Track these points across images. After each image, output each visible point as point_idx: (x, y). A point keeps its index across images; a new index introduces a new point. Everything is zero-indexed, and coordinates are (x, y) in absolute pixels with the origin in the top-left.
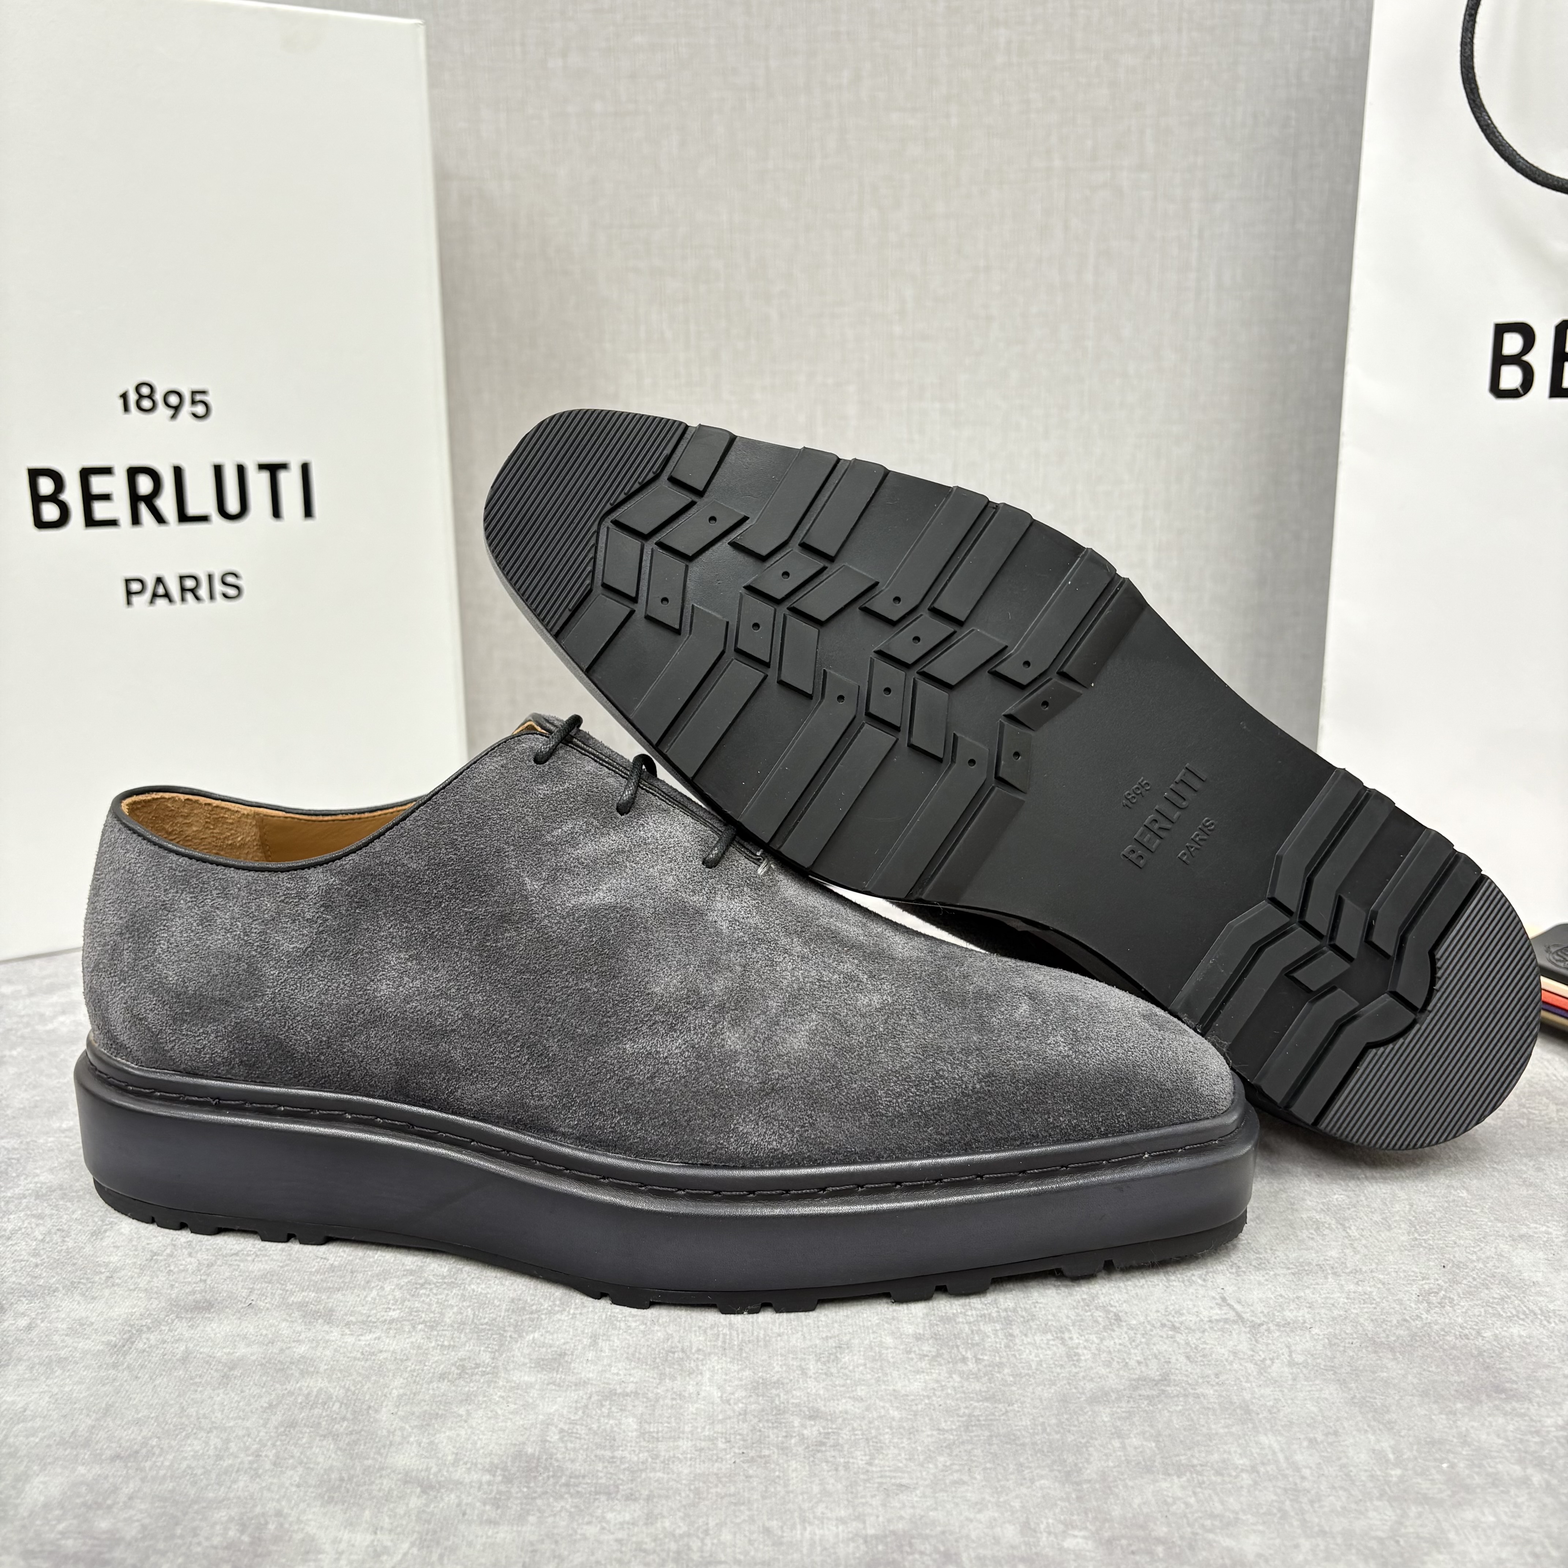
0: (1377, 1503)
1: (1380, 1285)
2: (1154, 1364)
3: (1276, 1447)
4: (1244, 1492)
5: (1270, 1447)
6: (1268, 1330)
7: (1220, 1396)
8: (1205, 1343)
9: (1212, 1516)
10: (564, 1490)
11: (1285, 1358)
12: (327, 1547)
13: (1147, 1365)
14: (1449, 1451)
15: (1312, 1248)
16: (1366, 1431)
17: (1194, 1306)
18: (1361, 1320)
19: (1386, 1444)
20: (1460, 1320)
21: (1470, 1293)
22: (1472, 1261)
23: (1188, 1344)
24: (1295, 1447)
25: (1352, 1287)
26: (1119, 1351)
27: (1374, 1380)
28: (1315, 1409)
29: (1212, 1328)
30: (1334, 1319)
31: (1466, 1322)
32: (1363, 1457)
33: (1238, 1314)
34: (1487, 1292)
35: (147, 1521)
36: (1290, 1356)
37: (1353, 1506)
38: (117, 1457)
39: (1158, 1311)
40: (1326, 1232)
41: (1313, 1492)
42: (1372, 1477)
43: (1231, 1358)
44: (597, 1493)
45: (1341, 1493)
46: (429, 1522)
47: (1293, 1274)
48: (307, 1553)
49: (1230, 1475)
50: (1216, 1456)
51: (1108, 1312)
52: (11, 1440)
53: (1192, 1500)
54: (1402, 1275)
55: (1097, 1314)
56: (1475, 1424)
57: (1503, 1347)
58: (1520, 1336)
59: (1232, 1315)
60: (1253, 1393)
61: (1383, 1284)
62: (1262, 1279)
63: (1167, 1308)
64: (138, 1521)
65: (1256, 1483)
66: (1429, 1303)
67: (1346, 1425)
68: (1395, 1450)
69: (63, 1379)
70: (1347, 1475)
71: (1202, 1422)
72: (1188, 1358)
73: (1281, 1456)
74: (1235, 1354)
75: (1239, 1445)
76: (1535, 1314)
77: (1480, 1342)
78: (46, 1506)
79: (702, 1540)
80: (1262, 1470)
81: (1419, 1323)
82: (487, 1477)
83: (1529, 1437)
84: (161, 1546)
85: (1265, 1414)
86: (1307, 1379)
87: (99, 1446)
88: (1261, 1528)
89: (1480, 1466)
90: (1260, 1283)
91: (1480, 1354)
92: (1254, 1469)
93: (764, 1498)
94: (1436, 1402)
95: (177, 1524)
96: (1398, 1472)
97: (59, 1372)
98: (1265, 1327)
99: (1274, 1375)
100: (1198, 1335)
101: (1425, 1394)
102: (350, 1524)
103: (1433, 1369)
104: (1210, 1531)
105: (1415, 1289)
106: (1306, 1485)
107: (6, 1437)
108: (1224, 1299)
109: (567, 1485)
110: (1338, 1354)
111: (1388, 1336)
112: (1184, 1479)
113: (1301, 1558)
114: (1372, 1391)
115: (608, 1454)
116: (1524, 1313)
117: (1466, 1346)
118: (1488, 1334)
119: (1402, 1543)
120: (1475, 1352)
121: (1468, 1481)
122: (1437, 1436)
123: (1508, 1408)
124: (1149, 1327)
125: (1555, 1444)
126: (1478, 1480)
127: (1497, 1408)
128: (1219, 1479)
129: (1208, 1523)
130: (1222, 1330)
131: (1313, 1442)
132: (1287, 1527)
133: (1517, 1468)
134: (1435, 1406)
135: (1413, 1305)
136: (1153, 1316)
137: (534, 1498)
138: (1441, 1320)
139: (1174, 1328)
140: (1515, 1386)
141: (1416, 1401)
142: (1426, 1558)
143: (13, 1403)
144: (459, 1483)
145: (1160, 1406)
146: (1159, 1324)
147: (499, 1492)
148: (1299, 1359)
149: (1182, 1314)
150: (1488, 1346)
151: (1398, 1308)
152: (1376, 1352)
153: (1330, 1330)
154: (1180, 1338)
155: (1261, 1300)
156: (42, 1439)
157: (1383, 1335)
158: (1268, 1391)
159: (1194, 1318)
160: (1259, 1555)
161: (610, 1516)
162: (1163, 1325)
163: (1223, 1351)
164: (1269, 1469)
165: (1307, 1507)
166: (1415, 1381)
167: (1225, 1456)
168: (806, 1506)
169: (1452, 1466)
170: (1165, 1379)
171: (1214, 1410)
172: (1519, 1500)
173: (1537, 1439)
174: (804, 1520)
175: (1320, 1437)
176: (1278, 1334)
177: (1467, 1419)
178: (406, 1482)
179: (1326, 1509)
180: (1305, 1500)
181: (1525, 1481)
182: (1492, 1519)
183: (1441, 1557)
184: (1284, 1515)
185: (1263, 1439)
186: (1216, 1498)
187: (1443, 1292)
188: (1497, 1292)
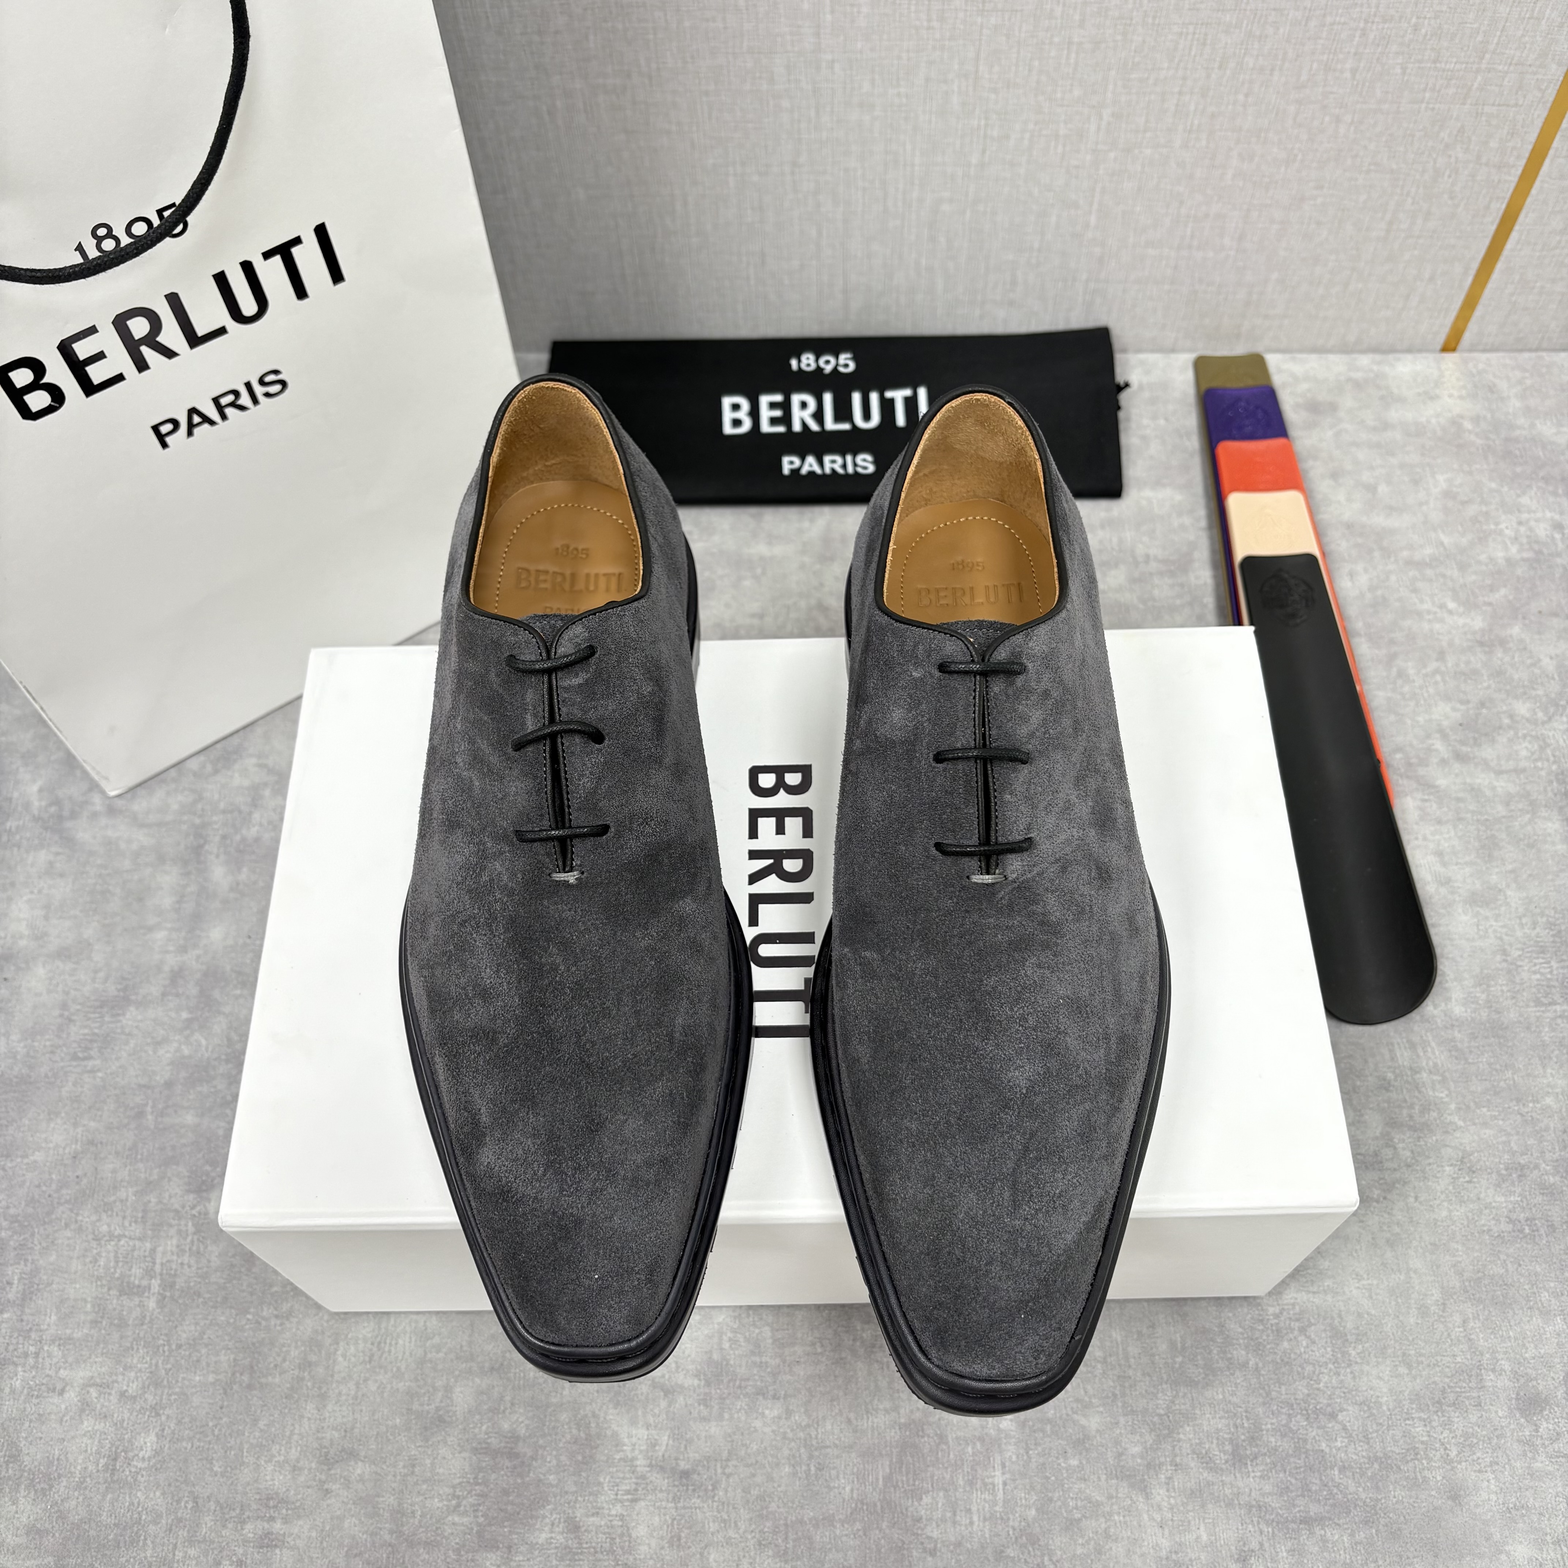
0: (1164, 1386)
3: (1119, 1339)
4: (1097, 1380)
10: (739, 1391)
12: (626, 1440)
35: (527, 1422)
38: (492, 1369)
44: (758, 1394)
46: (673, 1419)
48: (617, 1445)
70: (1153, 1363)
78: (470, 1411)
79: (817, 1430)
80: (1109, 1360)
82: (696, 1382)
84: (541, 1442)
87: (479, 1359)
88: (1101, 1409)
92: (1104, 1361)
93: (846, 1394)
102: (633, 1422)
104: (1076, 1413)
106: (1131, 1372)
109: (740, 1387)
113: (1118, 1432)
115: (758, 1359)
121: (1215, 1365)
126: (1221, 1364)
131: (1140, 1333)
133: (1243, 1352)
137: (724, 1399)
144: (682, 1387)
147: (705, 1394)
160: (1098, 1431)
161: (767, 1412)
165: (1128, 1391)
168: (867, 1400)
173: (1261, 1327)
174: (867, 1412)
175: (1145, 1331)
178: (654, 1387)
181: (1244, 1365)
182: (1221, 1397)
183: (1188, 1429)
184: (1115, 1395)
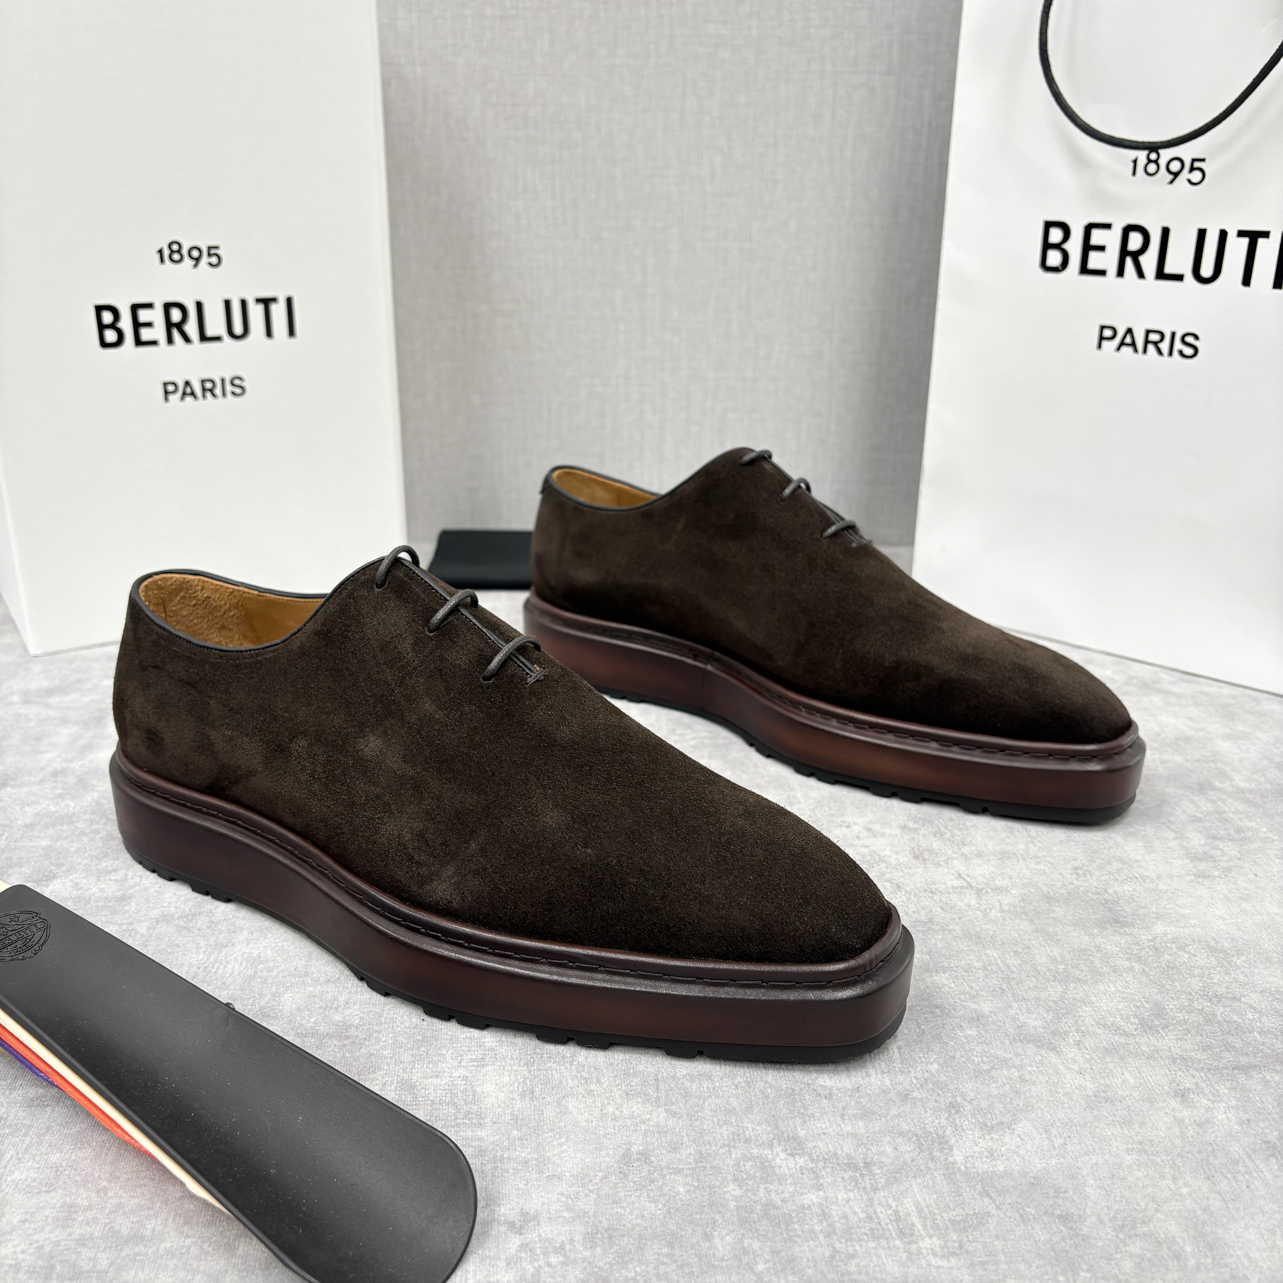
1: (1049, 865)
2: (923, 913)
5: (993, 956)
6: (987, 892)
7: (963, 930)
8: (951, 900)
9: (964, 993)
11: (998, 907)
13: (919, 913)
14: (1090, 955)
15: (1008, 843)
16: (1045, 946)
17: (943, 879)
18: (1039, 885)
19: (1056, 952)
20: (1095, 884)
21: (1101, 868)
22: (1101, 849)
23: (941, 901)
24: (1007, 956)
25: (1033, 866)
26: (902, 906)
27: (1048, 918)
28: (1017, 936)
29: (954, 892)
30: (1024, 885)
31: (1098, 885)
32: (1044, 959)
33: (969, 884)
34: (1109, 866)
36: (1000, 907)
37: (1040, 985)
39: (921, 882)
40: (1017, 833)
41: (1018, 979)
42: (1050, 970)
43: (967, 908)
45: (1033, 979)
47: (999, 859)
49: (972, 972)
50: (964, 962)
51: (892, 883)
52: (260, 974)
53: (953, 985)
54: (1062, 858)
55: (886, 884)
56: (1104, 940)
57: (1119, 898)
58: (1129, 891)
59: (965, 884)
60: (981, 928)
61: (1051, 864)
62: (981, 863)
63: (926, 880)
64: (356, 1015)
65: (987, 975)
66: (1078, 874)
67: (1033, 942)
68: (1061, 955)
69: (274, 939)
71: (954, 944)
72: (942, 909)
73: (999, 961)
74: (969, 906)
75: (976, 956)
76: (1137, 878)
77: (1106, 896)
81: (1072, 887)
83: (1133, 946)
85: (989, 938)
86: (1011, 919)
89: (1107, 962)
90: (979, 865)
91: (1107, 902)
94: (1082, 929)
95: (380, 1017)
96: (1063, 967)
97: (270, 935)
98: (984, 890)
99: (992, 917)
100: (947, 895)
101: (1076, 925)
103: (1081, 912)
105: (1069, 866)
107: (256, 972)
108: (959, 875)
110: (1027, 905)
111: (1055, 894)
112: (947, 974)
114: (1048, 924)
116: (1131, 878)
117: (1098, 899)
118: (1111, 891)
119: (1066, 1002)
120: (1103, 902)
122: (1083, 947)
123: (1122, 931)
124: (917, 892)
125: (1147, 950)
127: (1115, 931)
128: (966, 974)
129: (962, 997)
130: (960, 893)
132: (1005, 997)
134: (1082, 932)
135: (1069, 876)
136: (919, 885)
138: (1085, 884)
139: (932, 892)
140: (1125, 919)
141: (1072, 928)
142: (1079, 1010)
143: (251, 953)
145: (929, 936)
146: (922, 890)
148: (1006, 908)
149: (936, 884)
150: (1110, 898)
151: (1060, 878)
152: (1048, 903)
153: (1022, 891)
154: (935, 897)
155: (981, 875)
156: (278, 973)
157: (1052, 893)
158: (990, 926)
159: (943, 886)
162: (925, 891)
163: (962, 904)
164: (993, 967)
166: (1071, 918)
167: (969, 962)
169: (1092, 962)
170: (930, 921)
171: (960, 938)
172: (1128, 979)
176: (992, 894)
177: (1099, 938)
179: (1026, 987)
180: (1013, 983)
185: (989, 952)
186: (965, 984)
187: (1085, 868)
188: (1116, 865)
